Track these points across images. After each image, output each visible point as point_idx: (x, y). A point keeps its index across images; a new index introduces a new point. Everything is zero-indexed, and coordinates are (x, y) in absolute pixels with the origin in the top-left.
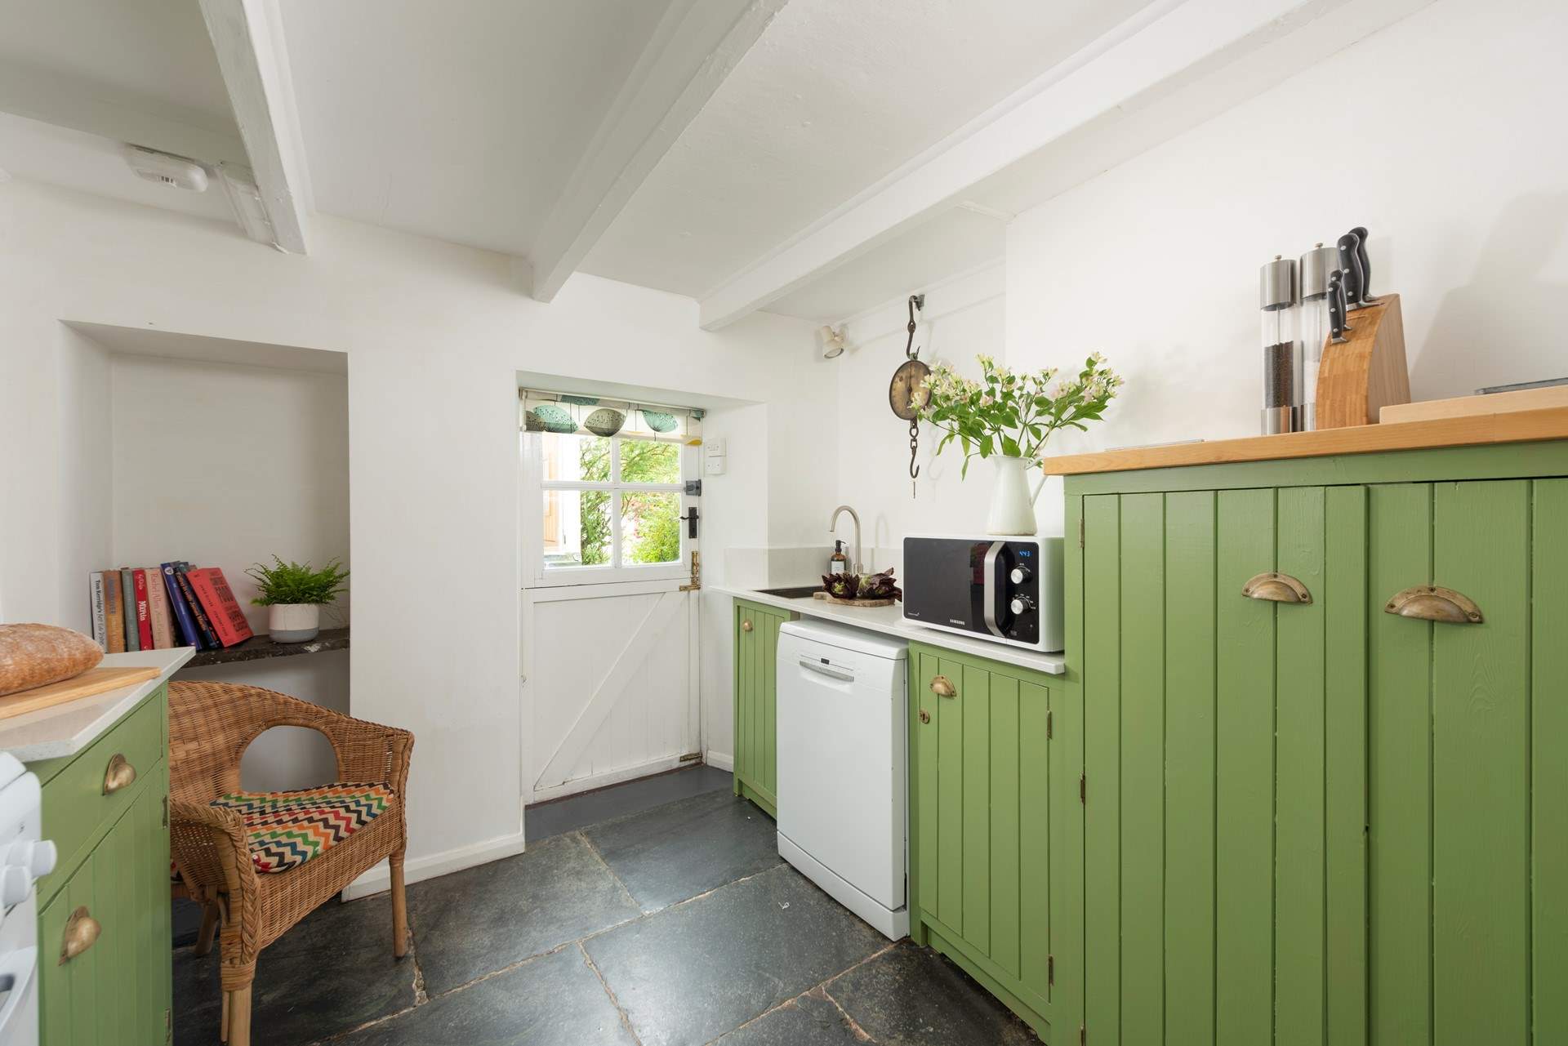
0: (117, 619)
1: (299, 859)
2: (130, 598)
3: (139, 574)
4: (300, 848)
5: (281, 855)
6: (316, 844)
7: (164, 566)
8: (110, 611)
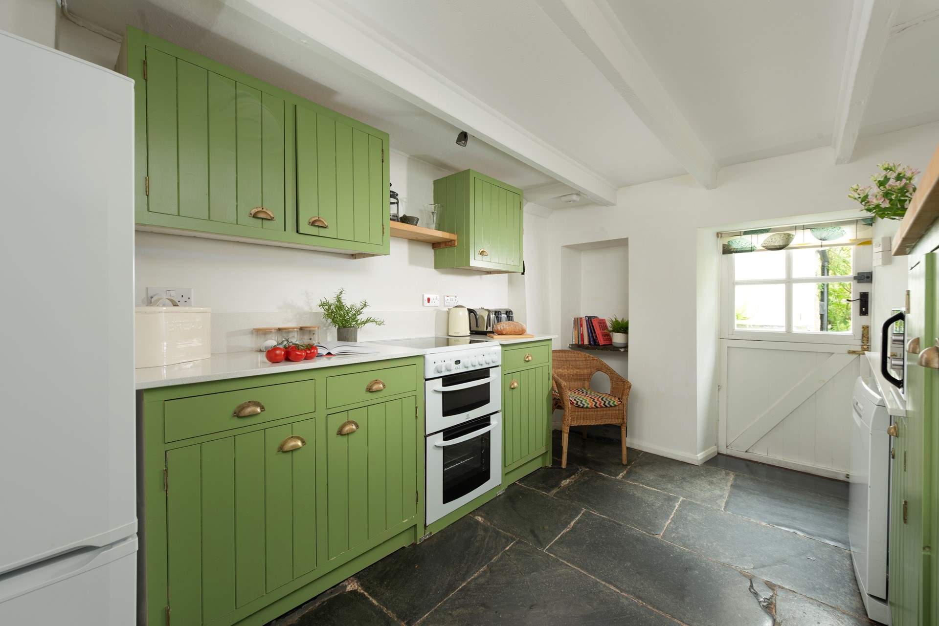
0: (577, 332)
1: (582, 405)
2: (579, 325)
3: (581, 318)
4: (583, 403)
5: (578, 402)
6: (588, 404)
7: (586, 317)
8: (575, 330)
